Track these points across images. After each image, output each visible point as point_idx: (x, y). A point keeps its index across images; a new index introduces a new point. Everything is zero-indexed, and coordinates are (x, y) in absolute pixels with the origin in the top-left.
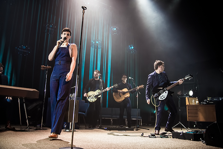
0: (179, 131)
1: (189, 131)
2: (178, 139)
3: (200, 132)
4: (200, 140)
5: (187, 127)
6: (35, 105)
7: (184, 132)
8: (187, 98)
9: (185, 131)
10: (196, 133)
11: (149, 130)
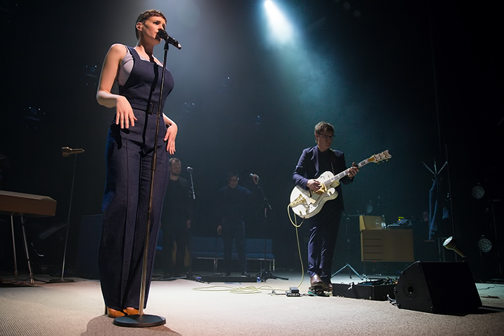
0: (346, 281)
1: (365, 280)
2: (343, 298)
3: (386, 283)
4: (386, 299)
5: (361, 273)
6: (53, 230)
7: (355, 284)
8: (361, 217)
9: (357, 281)
10: (380, 284)
11: (287, 279)
